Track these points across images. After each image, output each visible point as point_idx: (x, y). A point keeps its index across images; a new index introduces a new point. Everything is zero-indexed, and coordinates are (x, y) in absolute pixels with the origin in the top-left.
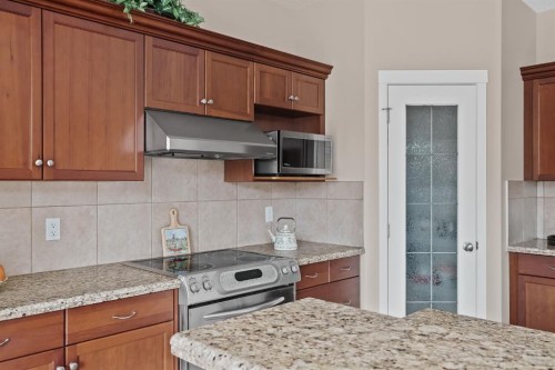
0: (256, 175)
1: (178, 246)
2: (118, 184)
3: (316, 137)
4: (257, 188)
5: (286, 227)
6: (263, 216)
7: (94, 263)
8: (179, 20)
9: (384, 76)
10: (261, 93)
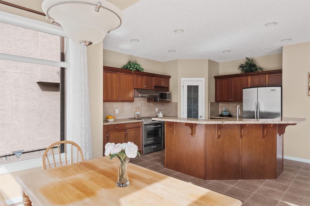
0: (154, 101)
1: (138, 115)
2: (128, 103)
3: (167, 93)
4: (154, 104)
5: (161, 112)
6: (155, 110)
7: (123, 118)
8: (140, 71)
9: (182, 79)
10: (155, 83)
